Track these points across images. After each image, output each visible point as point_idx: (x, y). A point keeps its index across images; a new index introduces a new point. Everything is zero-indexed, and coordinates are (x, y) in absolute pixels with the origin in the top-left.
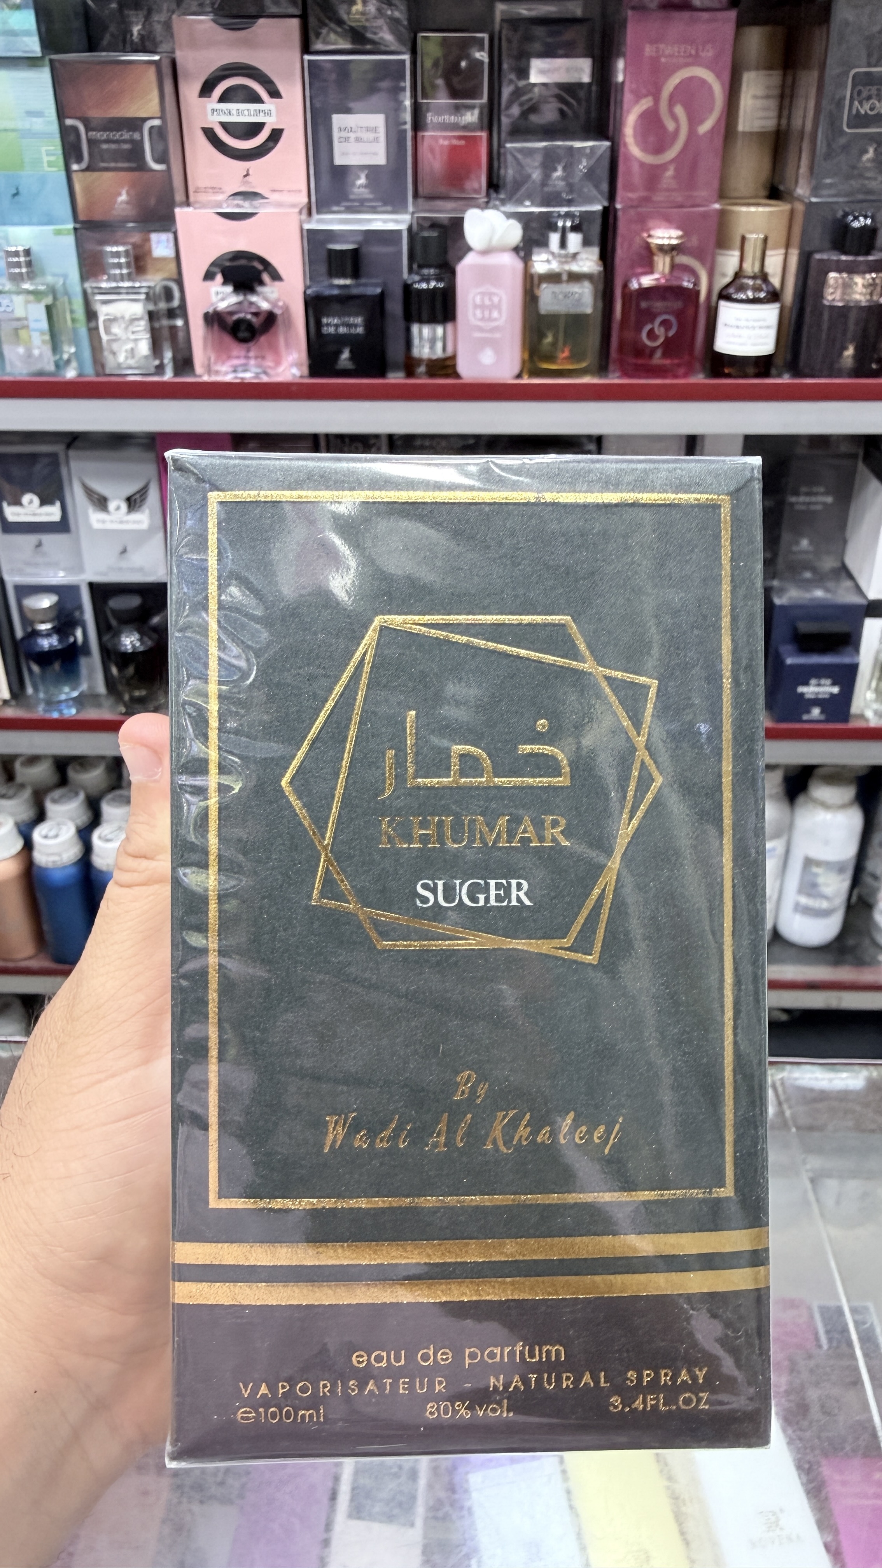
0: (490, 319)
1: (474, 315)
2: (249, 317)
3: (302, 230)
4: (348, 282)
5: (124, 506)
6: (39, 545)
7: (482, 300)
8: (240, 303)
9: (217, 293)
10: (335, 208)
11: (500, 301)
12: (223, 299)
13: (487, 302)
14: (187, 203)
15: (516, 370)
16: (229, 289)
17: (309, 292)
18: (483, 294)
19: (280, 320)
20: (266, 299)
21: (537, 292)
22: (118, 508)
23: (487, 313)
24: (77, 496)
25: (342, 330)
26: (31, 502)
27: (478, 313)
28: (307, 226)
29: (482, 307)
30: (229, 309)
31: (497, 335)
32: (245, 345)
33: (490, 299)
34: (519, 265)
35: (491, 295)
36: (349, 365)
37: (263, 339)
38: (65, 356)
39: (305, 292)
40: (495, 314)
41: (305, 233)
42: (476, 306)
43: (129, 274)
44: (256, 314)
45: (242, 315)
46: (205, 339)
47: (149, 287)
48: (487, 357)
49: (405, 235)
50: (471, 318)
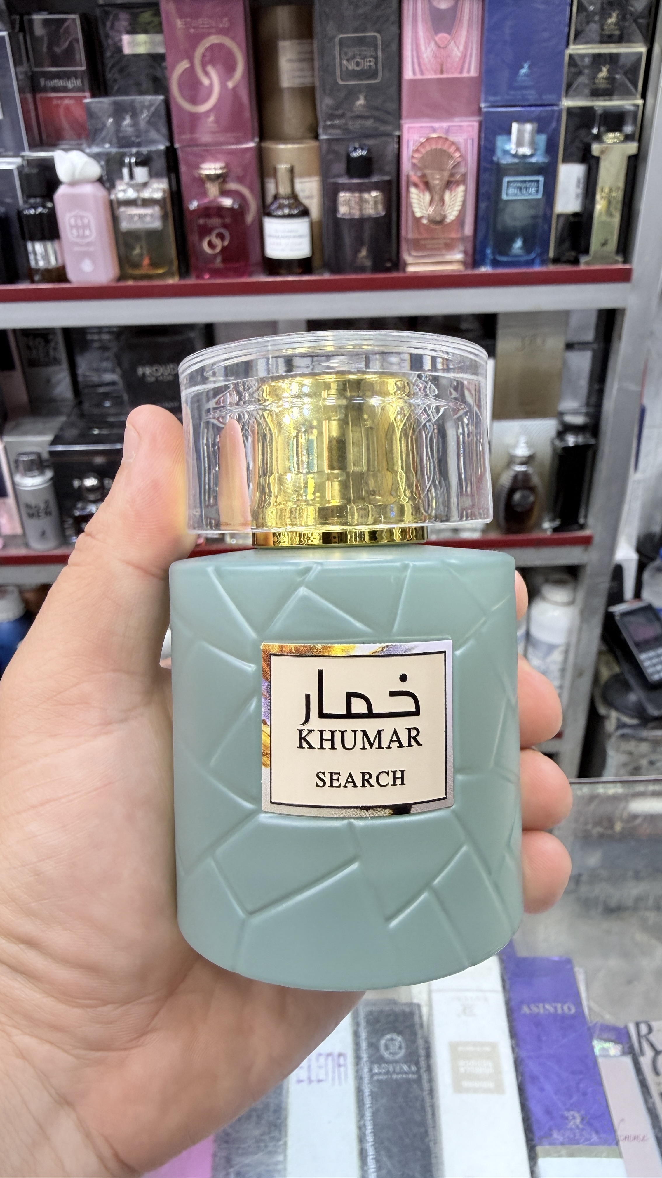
0: (84, 237)
1: (72, 234)
7: (76, 221)
11: (89, 222)
13: (79, 223)
15: (114, 275)
18: (76, 217)
21: (118, 214)
23: (81, 232)
27: (74, 231)
29: (77, 227)
31: (92, 249)
33: (81, 220)
34: (103, 193)
35: (82, 218)
40: (87, 232)
42: (72, 227)
48: (87, 266)
49: (16, 173)
50: (70, 236)
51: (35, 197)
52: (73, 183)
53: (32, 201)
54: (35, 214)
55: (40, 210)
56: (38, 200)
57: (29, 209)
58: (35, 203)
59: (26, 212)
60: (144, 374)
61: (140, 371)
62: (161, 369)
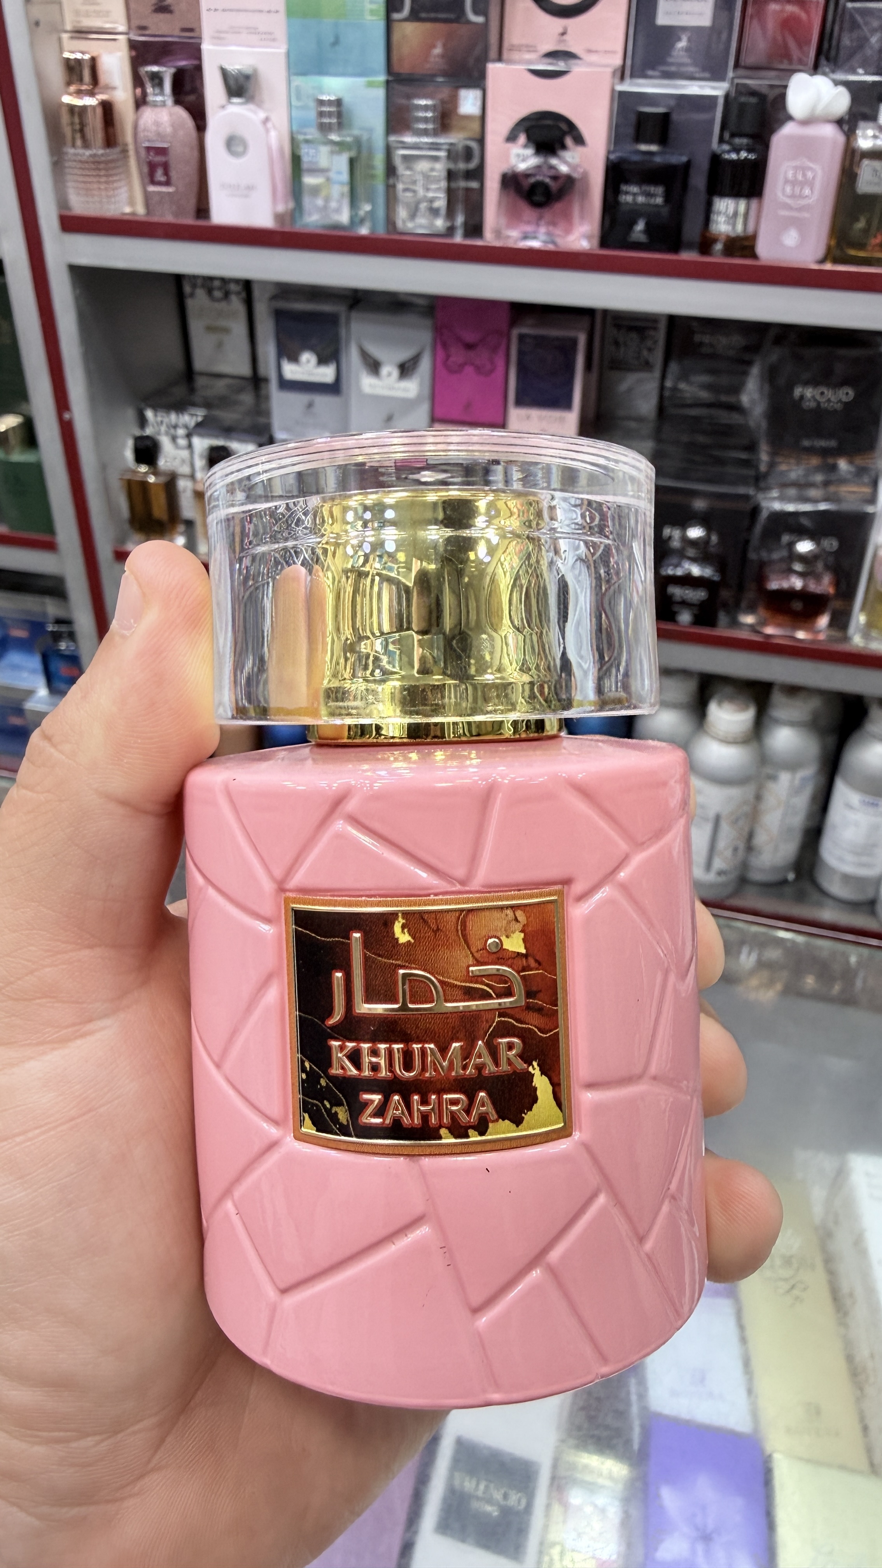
0: (801, 197)
1: (784, 190)
2: (547, 180)
3: (613, 91)
4: (654, 148)
5: (395, 373)
6: (310, 405)
7: (795, 174)
8: (538, 167)
9: (518, 155)
10: (650, 73)
11: (814, 178)
12: (524, 160)
13: (800, 177)
14: (500, 59)
15: (820, 252)
16: (530, 151)
17: (612, 157)
18: (796, 168)
19: (578, 185)
20: (566, 163)
21: (856, 169)
22: (389, 374)
23: (797, 190)
24: (353, 358)
25: (641, 199)
26: (308, 361)
27: (788, 189)
28: (620, 88)
29: (794, 183)
30: (529, 172)
31: (806, 215)
32: (539, 210)
33: (804, 175)
34: (841, 139)
35: (804, 169)
36: (643, 238)
37: (558, 206)
38: (361, 213)
39: (608, 159)
40: (807, 191)
41: (616, 95)
42: (787, 181)
43: (434, 129)
44: (555, 178)
45: (539, 178)
46: (500, 203)
47: (451, 144)
48: (791, 238)
49: (721, 102)
50: (780, 194)
51: (741, 135)
52: (806, 122)
53: (737, 141)
54: (739, 160)
55: (744, 155)
56: (744, 141)
57: (729, 152)
58: (741, 145)
59: (727, 156)
60: (802, 397)
61: (798, 391)
62: (829, 393)
